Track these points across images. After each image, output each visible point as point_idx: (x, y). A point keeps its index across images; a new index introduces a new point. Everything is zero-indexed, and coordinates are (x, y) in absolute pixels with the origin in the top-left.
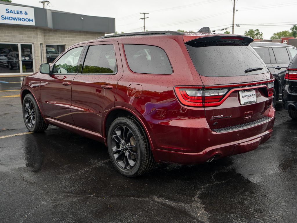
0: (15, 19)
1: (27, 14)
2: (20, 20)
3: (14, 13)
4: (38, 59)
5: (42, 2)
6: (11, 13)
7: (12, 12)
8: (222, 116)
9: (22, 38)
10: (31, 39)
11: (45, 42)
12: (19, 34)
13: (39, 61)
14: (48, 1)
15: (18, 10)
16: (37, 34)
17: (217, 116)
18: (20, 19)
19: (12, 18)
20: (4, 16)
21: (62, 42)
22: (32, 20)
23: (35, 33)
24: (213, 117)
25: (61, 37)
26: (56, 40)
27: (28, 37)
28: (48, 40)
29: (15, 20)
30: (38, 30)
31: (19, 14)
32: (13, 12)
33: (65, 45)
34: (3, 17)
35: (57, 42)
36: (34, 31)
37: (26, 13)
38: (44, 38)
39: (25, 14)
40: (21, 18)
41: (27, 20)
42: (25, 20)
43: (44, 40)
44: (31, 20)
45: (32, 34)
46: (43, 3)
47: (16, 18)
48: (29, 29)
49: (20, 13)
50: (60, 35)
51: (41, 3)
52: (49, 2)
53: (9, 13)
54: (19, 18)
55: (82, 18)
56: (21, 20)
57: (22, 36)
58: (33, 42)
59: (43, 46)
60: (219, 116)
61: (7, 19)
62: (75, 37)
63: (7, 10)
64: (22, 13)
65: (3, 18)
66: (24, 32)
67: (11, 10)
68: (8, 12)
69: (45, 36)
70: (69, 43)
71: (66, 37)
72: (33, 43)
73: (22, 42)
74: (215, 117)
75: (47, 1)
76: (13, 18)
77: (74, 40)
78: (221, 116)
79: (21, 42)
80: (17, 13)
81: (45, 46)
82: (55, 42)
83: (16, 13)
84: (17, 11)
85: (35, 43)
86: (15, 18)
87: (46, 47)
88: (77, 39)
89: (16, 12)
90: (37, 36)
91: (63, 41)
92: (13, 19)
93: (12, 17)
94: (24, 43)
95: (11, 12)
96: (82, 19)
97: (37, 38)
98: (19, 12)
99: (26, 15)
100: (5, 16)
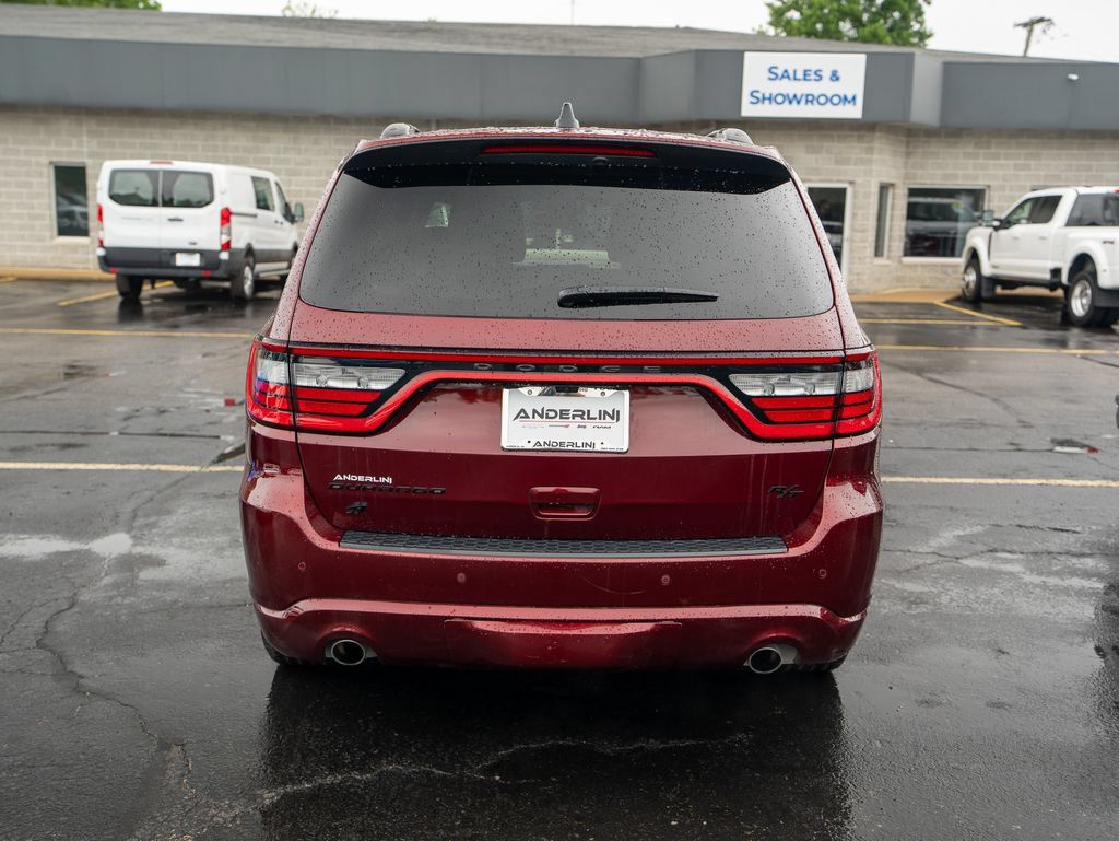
0: (793, 99)
1: (838, 79)
2: (811, 101)
3: (795, 79)
4: (863, 241)
5: (1025, 25)
6: (785, 80)
7: (788, 77)
8: (389, 480)
9: (814, 166)
10: (847, 167)
11: (907, 177)
12: (808, 152)
13: (865, 248)
14: (1047, 17)
15: (807, 68)
16: (870, 151)
17: (361, 478)
18: (810, 99)
19: (785, 97)
20: (758, 92)
21: (976, 178)
22: (854, 98)
23: (864, 145)
24: (339, 477)
25: (976, 156)
26: (948, 169)
27: (837, 162)
28: (920, 172)
29: (795, 102)
30: (878, 134)
31: (809, 80)
32: (792, 76)
33: (989, 187)
34: (755, 94)
35: (955, 177)
36: (860, 139)
37: (835, 77)
38: (906, 163)
39: (831, 79)
40: (816, 95)
41: (836, 100)
42: (829, 100)
43: (903, 171)
44: (850, 98)
45: (853, 149)
46: (1029, 28)
47: (799, 97)
48: (847, 133)
49: (813, 76)
50: (970, 149)
51: (1020, 28)
52: (1049, 20)
53: (777, 81)
54: (807, 95)
55: (1074, 77)
56: (815, 102)
57: (817, 159)
58: (852, 179)
59: (897, 191)
60: (370, 479)
61: (767, 102)
62: (1037, 156)
63: (773, 70)
64: (821, 77)
65: (755, 100)
66: (826, 144)
67: (786, 71)
68: (773, 76)
69: (908, 155)
70: (1004, 180)
71: (997, 157)
72: (852, 183)
73: (813, 178)
74: (349, 478)
75: (1041, 20)
76: (788, 96)
77: (1027, 167)
78: (382, 480)
79: (810, 181)
80: (805, 79)
81: (906, 192)
82: (946, 177)
83: (799, 80)
84: (805, 71)
85: (859, 181)
86: (795, 96)
87: (906, 197)
88: (1043, 162)
89: (800, 75)
90: (869, 156)
91: (980, 172)
92: (787, 101)
93: (784, 93)
94: (821, 181)
95: (786, 75)
96: (1071, 80)
97: (869, 162)
98: (812, 73)
99: (836, 83)
100: (762, 91)
